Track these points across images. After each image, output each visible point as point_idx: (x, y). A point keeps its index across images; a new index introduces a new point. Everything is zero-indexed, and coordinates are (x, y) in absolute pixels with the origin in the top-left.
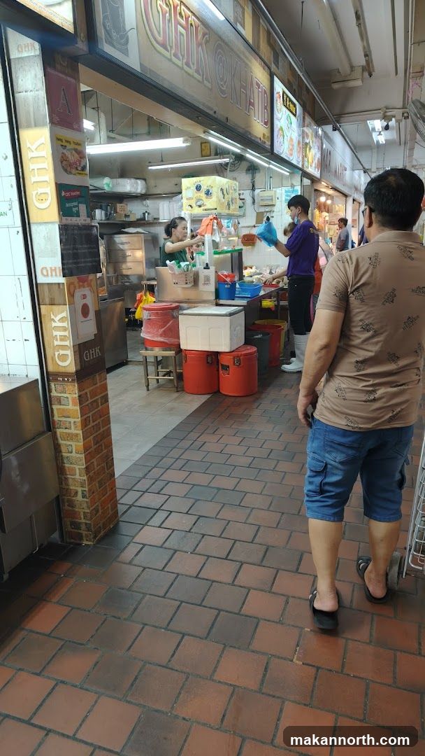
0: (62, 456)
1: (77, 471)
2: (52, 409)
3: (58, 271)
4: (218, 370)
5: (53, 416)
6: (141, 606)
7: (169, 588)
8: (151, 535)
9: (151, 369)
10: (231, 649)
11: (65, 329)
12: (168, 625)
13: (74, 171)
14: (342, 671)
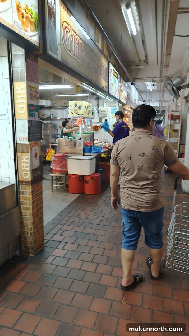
0: (22, 217)
1: (29, 224)
2: (19, 197)
3: (26, 139)
4: (84, 183)
5: (20, 200)
6: (56, 281)
7: (68, 274)
8: (59, 252)
9: (54, 182)
10: (96, 298)
11: (27, 163)
12: (69, 289)
13: (34, 99)
14: (142, 306)
